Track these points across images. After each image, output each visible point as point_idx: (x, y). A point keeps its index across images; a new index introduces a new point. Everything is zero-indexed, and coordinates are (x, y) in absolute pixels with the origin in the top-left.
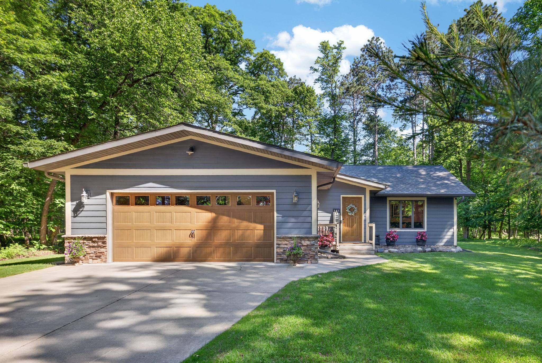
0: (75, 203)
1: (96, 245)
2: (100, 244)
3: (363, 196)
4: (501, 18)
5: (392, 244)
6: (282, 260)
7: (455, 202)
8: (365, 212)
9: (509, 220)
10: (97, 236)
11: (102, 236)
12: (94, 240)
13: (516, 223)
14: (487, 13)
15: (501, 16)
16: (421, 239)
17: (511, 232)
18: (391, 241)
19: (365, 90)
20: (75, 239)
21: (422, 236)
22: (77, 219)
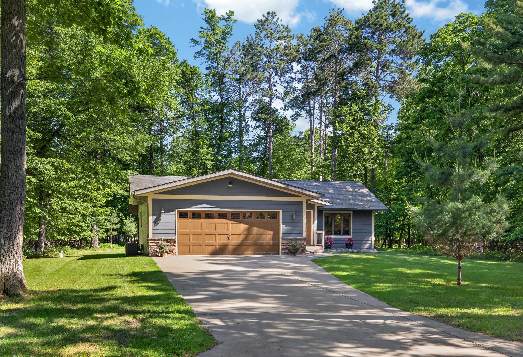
0: (155, 217)
1: (169, 244)
2: (172, 243)
3: (312, 211)
4: (409, 19)
5: (329, 247)
6: (285, 253)
7: (373, 215)
8: (314, 223)
9: (409, 229)
10: (171, 238)
11: (174, 238)
12: (168, 241)
13: (415, 232)
14: (395, 11)
15: (409, 16)
16: (350, 244)
17: (410, 242)
18: (329, 245)
19: (262, 78)
20: (155, 240)
21: (350, 241)
22: (156, 228)
